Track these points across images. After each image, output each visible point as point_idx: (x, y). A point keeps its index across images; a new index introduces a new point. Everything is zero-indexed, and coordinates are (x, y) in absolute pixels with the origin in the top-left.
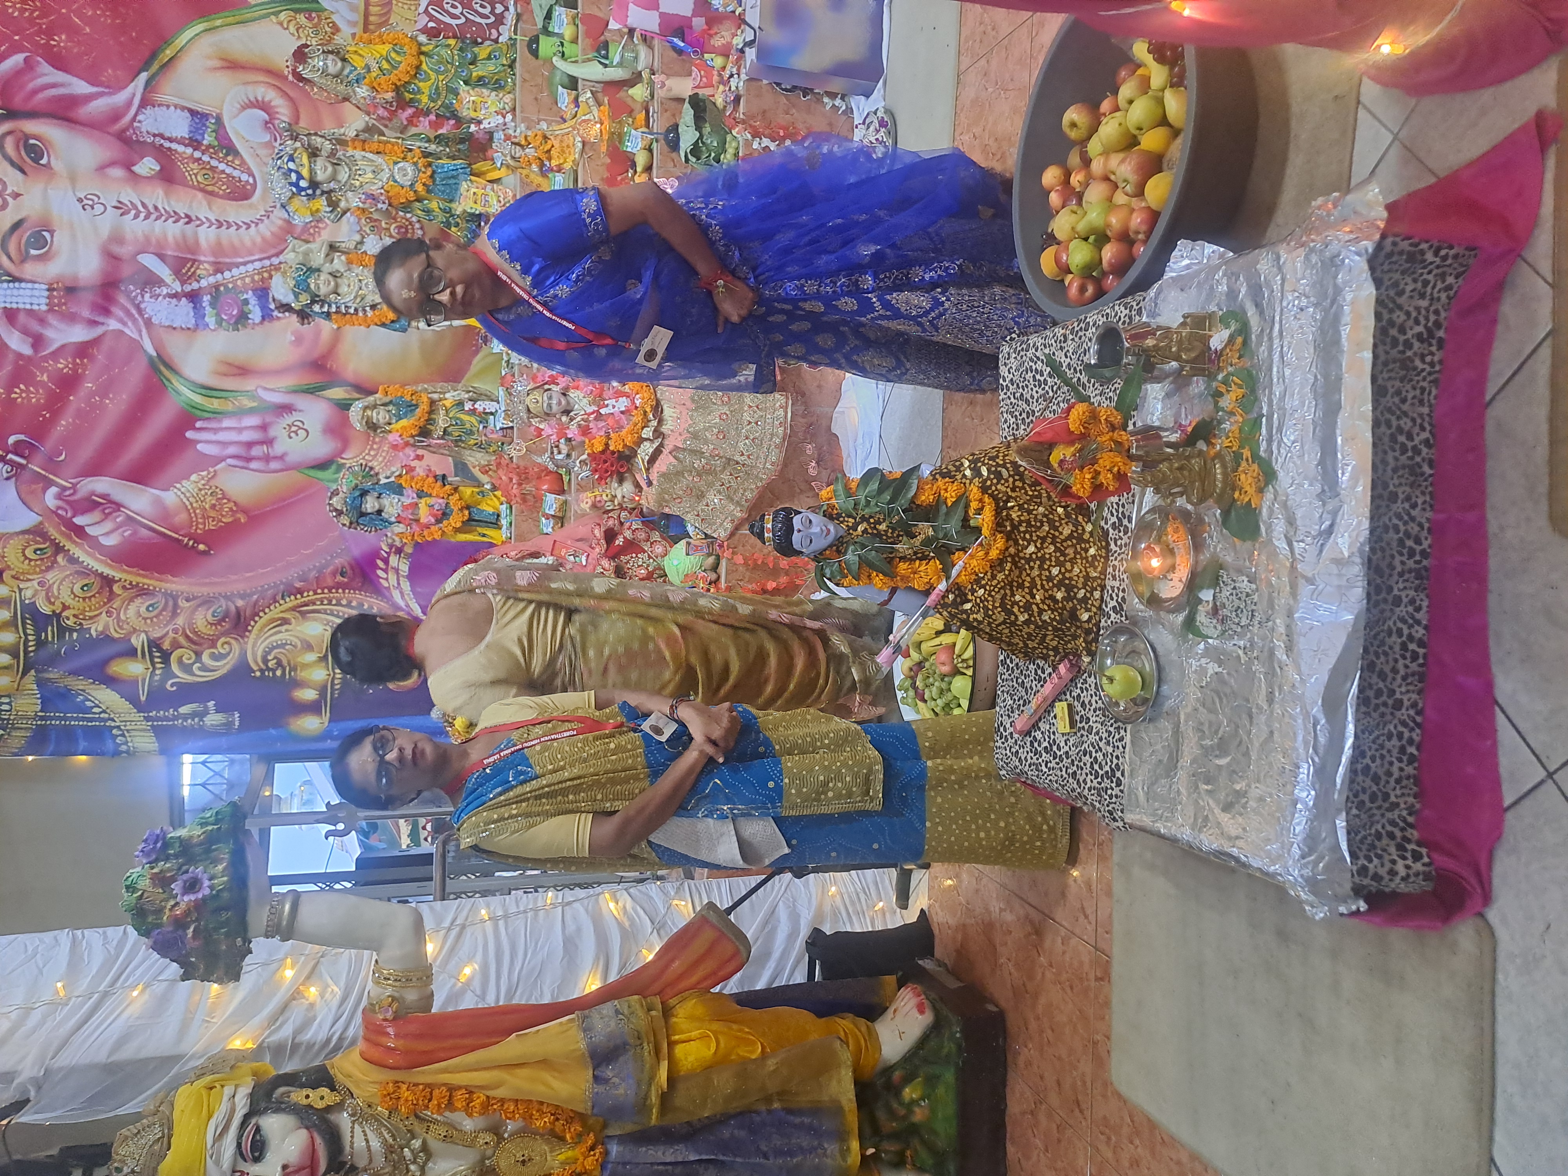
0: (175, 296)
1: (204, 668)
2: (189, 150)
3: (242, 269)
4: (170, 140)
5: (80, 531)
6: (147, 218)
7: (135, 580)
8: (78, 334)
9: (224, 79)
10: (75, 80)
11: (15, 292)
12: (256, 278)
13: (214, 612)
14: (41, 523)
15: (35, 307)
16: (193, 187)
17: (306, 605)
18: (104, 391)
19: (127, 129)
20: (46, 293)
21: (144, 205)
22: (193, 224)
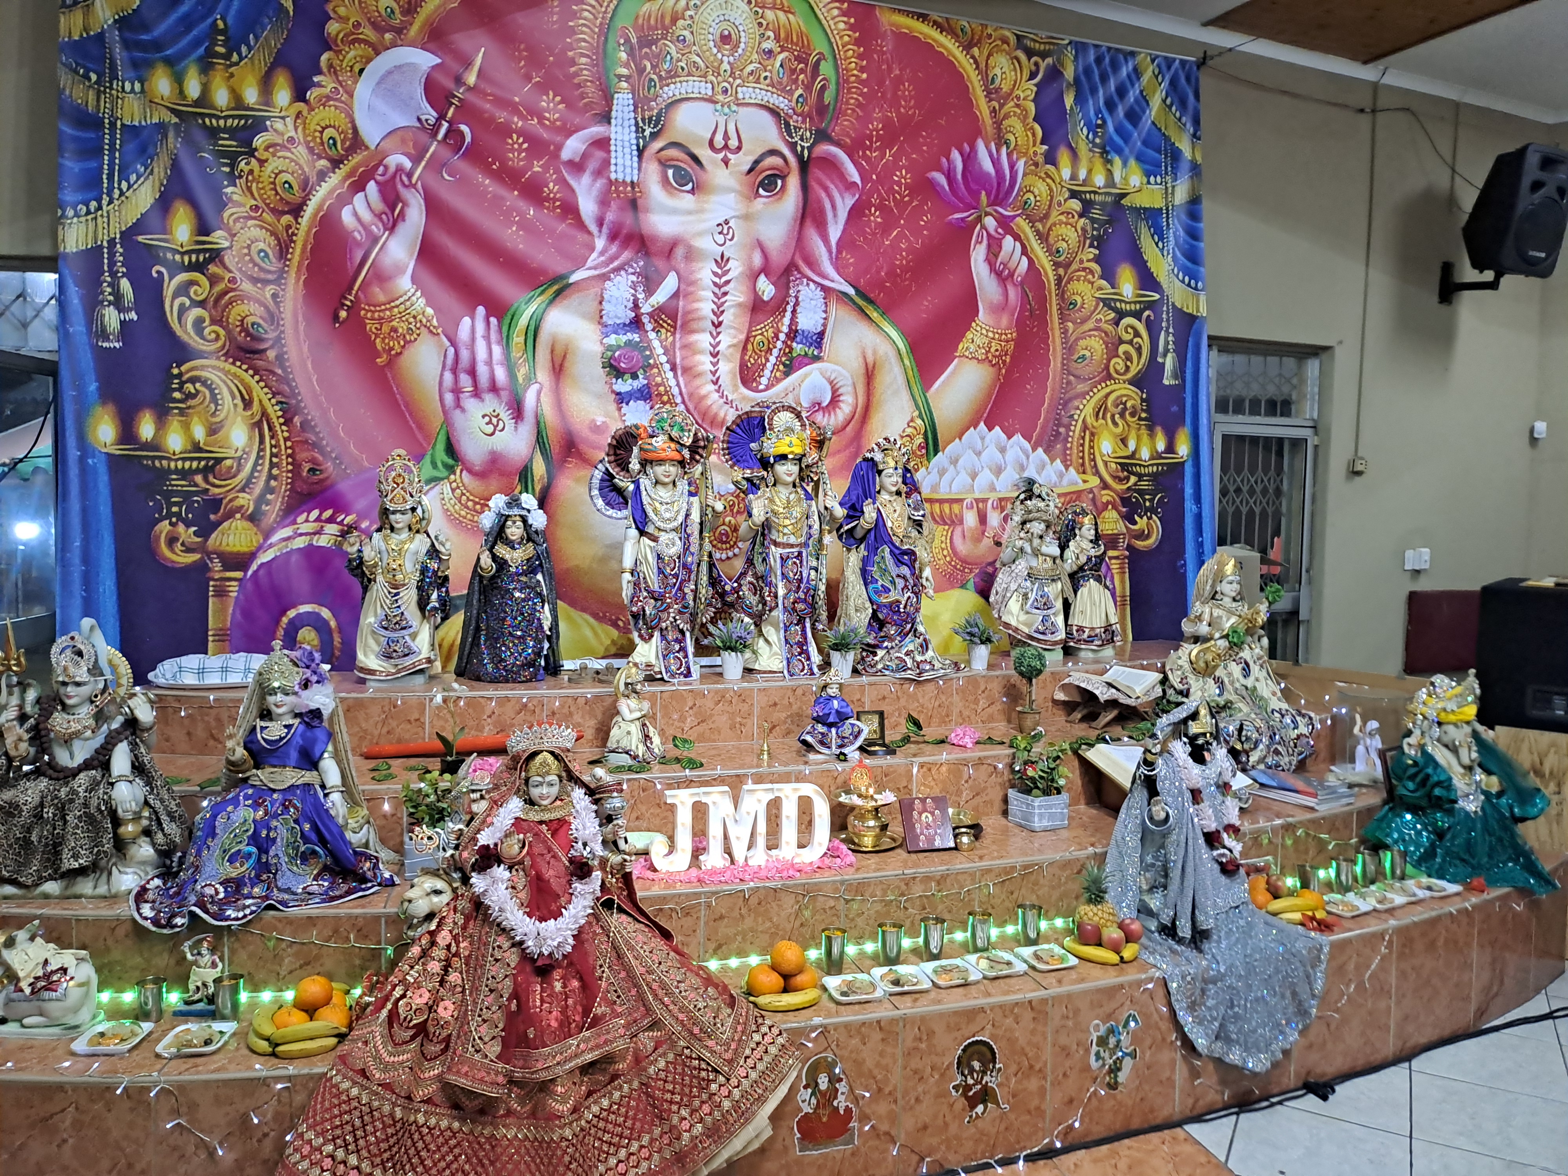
0: (636, 306)
1: (182, 310)
2: (785, 329)
3: (670, 375)
4: (794, 312)
5: (359, 186)
6: (715, 284)
7: (300, 239)
8: (588, 207)
9: (857, 365)
10: (841, 226)
11: (627, 150)
12: (662, 389)
13: (259, 325)
14: (367, 148)
15: (613, 168)
16: (750, 331)
17: (270, 429)
18: (525, 225)
19: (800, 272)
20: (628, 180)
21: (727, 282)
22: (712, 329)
